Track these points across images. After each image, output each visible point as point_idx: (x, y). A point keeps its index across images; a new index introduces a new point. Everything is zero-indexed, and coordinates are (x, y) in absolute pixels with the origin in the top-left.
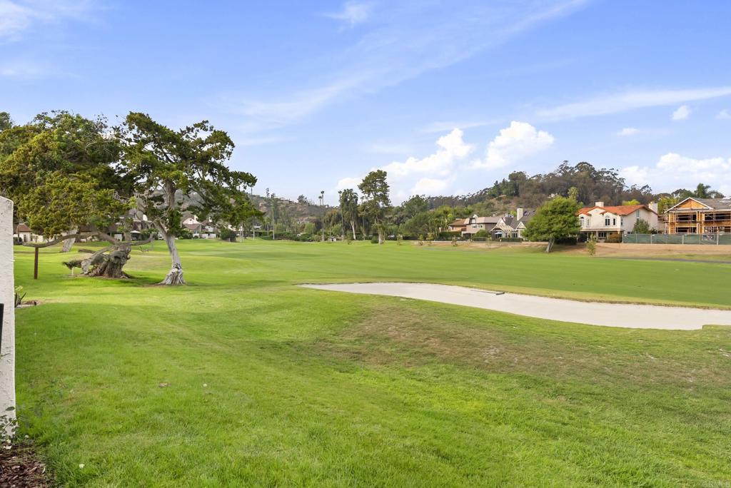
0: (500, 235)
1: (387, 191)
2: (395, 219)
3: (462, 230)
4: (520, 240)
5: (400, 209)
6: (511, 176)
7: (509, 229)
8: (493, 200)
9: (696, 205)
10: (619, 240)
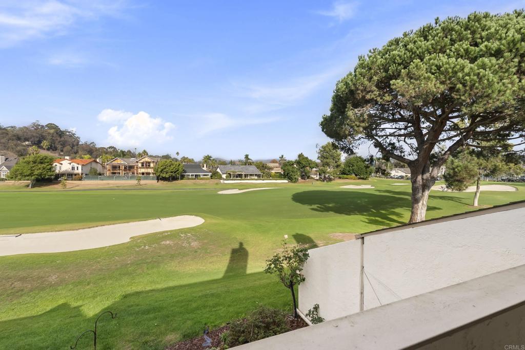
4: (3, 180)
9: (119, 161)
10: (80, 179)
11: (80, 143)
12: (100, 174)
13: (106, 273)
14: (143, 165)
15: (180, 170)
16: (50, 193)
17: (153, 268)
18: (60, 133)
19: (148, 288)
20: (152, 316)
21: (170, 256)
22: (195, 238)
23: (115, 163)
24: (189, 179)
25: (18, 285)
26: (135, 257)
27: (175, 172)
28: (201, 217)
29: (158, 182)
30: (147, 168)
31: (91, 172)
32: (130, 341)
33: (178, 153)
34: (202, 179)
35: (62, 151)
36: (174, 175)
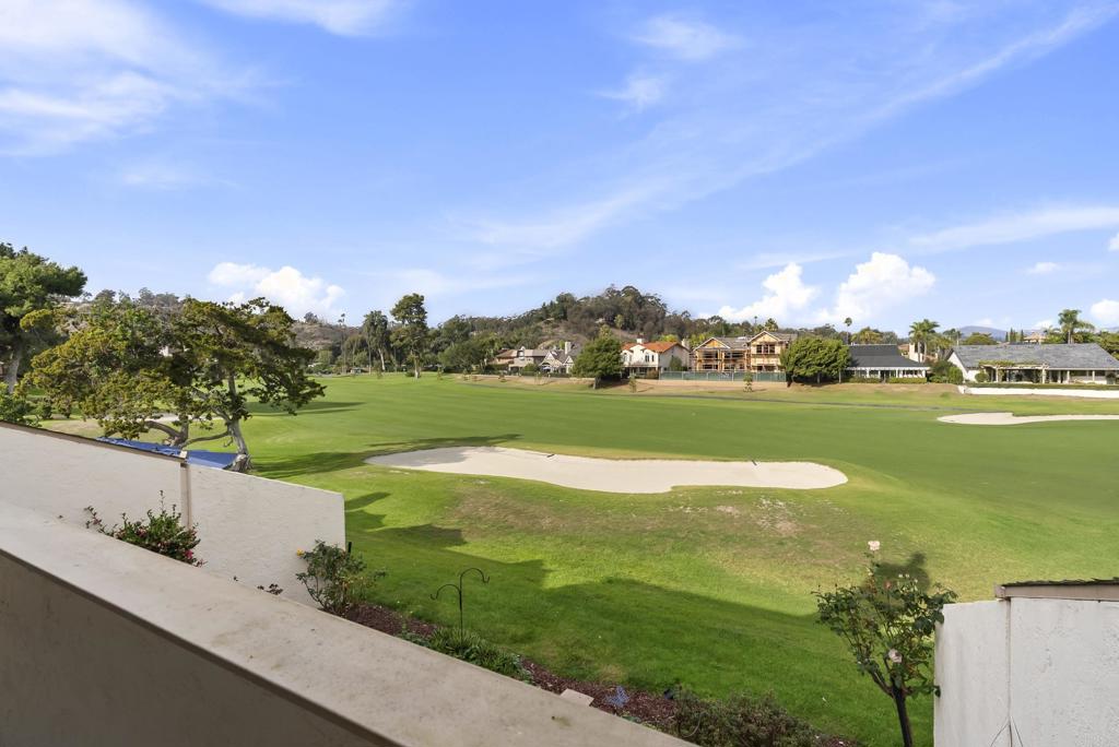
0: (549, 370)
1: (425, 317)
2: (432, 346)
3: (510, 363)
4: (568, 376)
5: (438, 334)
6: (559, 298)
7: (557, 364)
8: (541, 324)
9: (718, 344)
10: (656, 377)
11: (667, 314)
12: (685, 369)
13: (610, 536)
14: (759, 351)
15: (841, 359)
16: (613, 398)
17: (682, 549)
18: (639, 300)
19: (654, 582)
20: (608, 622)
21: (722, 537)
22: (791, 514)
23: (709, 347)
24: (863, 381)
25: (511, 518)
26: (661, 523)
27: (827, 365)
28: (842, 471)
29: (789, 385)
30: (767, 356)
31: (671, 365)
32: (558, 643)
33: (848, 321)
34: (898, 381)
35: (642, 330)
36: (825, 371)
